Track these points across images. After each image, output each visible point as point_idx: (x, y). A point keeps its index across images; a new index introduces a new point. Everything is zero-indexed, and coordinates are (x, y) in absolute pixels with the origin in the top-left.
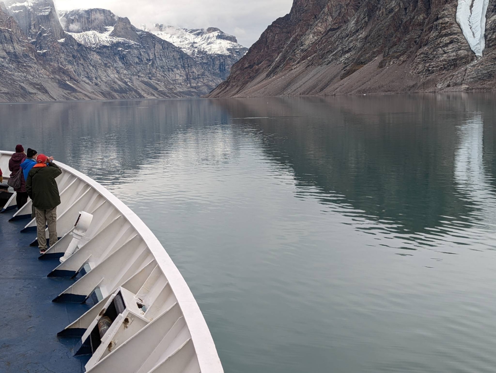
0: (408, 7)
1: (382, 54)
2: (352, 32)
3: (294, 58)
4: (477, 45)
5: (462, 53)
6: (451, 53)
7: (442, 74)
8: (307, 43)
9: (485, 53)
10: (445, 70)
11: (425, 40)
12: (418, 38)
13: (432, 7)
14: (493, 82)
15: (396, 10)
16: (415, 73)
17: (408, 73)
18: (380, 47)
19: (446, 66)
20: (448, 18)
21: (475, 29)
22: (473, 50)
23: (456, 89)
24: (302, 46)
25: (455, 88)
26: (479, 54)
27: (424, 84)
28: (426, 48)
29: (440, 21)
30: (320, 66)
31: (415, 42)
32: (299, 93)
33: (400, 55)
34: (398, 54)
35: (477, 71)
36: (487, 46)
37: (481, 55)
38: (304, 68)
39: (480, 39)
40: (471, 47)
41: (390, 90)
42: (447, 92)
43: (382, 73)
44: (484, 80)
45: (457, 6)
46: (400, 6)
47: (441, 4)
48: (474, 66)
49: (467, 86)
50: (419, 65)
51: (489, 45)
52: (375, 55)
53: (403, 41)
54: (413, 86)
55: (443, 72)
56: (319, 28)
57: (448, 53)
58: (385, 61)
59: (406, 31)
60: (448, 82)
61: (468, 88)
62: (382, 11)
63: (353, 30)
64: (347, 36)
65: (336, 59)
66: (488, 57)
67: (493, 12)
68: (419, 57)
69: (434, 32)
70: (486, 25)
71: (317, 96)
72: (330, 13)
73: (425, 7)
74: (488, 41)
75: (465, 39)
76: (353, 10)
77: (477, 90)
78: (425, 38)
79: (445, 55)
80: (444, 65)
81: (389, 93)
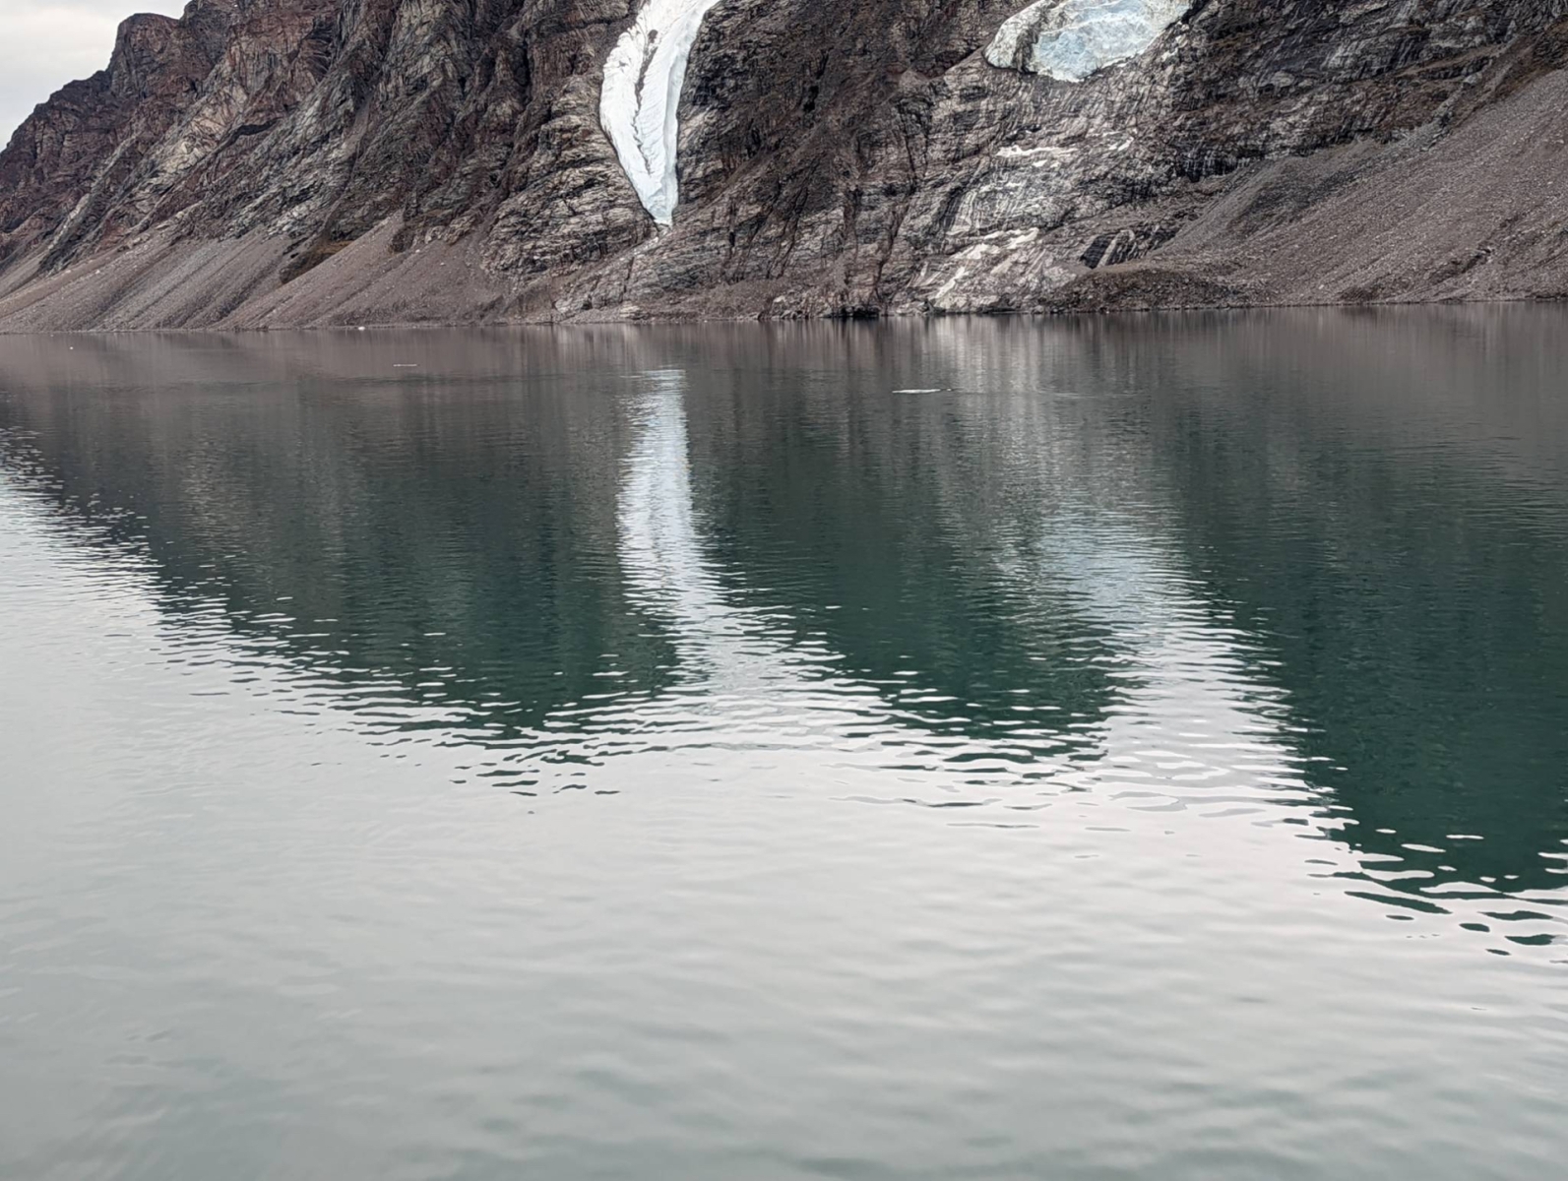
0: (469, 75)
1: (400, 212)
2: (308, 141)
3: (132, 211)
4: (656, 194)
5: (620, 215)
6: (587, 214)
7: (569, 273)
8: (171, 166)
9: (680, 218)
10: (577, 262)
11: (519, 175)
12: (501, 168)
13: (534, 82)
14: (700, 298)
15: (435, 83)
16: (496, 269)
17: (477, 268)
18: (393, 190)
19: (578, 251)
20: (578, 114)
21: (649, 149)
22: (648, 208)
23: (606, 314)
24: (155, 175)
25: (605, 312)
26: (663, 219)
27: (520, 299)
28: (522, 198)
29: (558, 123)
30: (216, 240)
31: (493, 179)
32: (152, 322)
33: (453, 216)
34: (446, 212)
35: (661, 267)
36: (685, 199)
37: (668, 221)
38: (164, 246)
39: (664, 178)
40: (643, 198)
41: (428, 316)
42: (585, 323)
43: (402, 267)
44: (679, 292)
45: (602, 82)
46: (444, 71)
47: (559, 73)
48: (651, 252)
49: (635, 308)
50: (506, 247)
51: (687, 195)
52: (380, 214)
53: (457, 175)
54: (492, 306)
55: (573, 267)
56: (208, 124)
57: (581, 213)
58: (411, 233)
59: (466, 147)
60: (586, 296)
61: (638, 313)
62: (393, 83)
63: (313, 135)
64: (295, 154)
65: (264, 221)
66: (686, 228)
67: (694, 103)
68: (506, 222)
69: (541, 154)
70: (678, 141)
71: (210, 330)
72: (240, 79)
73: (516, 80)
74: (685, 184)
75: (625, 176)
76: (309, 74)
77: (661, 319)
78: (520, 169)
79: (573, 220)
80: (573, 248)
81: (425, 324)
